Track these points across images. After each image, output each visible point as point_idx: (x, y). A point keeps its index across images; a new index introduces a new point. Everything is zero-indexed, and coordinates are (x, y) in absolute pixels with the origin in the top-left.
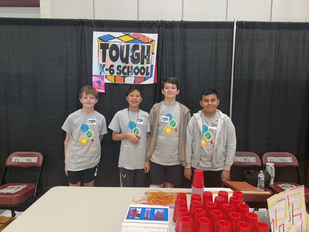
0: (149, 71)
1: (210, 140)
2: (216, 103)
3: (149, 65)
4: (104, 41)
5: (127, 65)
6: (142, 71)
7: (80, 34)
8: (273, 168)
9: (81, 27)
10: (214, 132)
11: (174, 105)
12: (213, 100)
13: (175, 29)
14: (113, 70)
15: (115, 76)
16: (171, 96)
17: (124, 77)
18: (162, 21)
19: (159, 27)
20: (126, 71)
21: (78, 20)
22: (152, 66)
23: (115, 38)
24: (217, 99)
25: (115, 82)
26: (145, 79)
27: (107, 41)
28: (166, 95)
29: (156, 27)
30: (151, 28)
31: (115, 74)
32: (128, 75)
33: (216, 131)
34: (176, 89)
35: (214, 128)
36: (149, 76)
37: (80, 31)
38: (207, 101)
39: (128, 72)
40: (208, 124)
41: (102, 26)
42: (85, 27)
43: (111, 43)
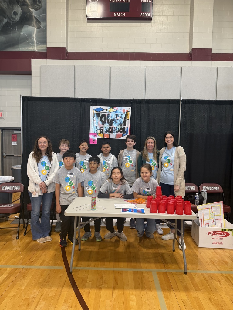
0: (125, 130)
1: (107, 168)
2: (109, 149)
3: (126, 127)
4: (97, 112)
5: (111, 127)
6: (121, 130)
7: (82, 107)
8: (206, 193)
9: (82, 103)
10: (109, 164)
11: (133, 151)
12: (107, 147)
13: (142, 104)
14: (103, 130)
15: (103, 134)
16: (130, 146)
17: (109, 134)
18: (134, 99)
19: (132, 103)
20: (110, 130)
21: (81, 98)
22: (127, 127)
23: (104, 110)
24: (109, 147)
25: (103, 137)
26: (123, 136)
27: (99, 112)
28: (128, 145)
29: (130, 103)
30: (127, 103)
31: (104, 132)
32: (112, 133)
33: (110, 163)
34: (134, 142)
35: (109, 162)
36: (126, 134)
37: (82, 105)
38: (104, 148)
39: (112, 131)
40: (106, 160)
41: (96, 102)
42: (85, 103)
43: (102, 113)
